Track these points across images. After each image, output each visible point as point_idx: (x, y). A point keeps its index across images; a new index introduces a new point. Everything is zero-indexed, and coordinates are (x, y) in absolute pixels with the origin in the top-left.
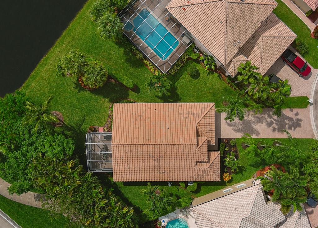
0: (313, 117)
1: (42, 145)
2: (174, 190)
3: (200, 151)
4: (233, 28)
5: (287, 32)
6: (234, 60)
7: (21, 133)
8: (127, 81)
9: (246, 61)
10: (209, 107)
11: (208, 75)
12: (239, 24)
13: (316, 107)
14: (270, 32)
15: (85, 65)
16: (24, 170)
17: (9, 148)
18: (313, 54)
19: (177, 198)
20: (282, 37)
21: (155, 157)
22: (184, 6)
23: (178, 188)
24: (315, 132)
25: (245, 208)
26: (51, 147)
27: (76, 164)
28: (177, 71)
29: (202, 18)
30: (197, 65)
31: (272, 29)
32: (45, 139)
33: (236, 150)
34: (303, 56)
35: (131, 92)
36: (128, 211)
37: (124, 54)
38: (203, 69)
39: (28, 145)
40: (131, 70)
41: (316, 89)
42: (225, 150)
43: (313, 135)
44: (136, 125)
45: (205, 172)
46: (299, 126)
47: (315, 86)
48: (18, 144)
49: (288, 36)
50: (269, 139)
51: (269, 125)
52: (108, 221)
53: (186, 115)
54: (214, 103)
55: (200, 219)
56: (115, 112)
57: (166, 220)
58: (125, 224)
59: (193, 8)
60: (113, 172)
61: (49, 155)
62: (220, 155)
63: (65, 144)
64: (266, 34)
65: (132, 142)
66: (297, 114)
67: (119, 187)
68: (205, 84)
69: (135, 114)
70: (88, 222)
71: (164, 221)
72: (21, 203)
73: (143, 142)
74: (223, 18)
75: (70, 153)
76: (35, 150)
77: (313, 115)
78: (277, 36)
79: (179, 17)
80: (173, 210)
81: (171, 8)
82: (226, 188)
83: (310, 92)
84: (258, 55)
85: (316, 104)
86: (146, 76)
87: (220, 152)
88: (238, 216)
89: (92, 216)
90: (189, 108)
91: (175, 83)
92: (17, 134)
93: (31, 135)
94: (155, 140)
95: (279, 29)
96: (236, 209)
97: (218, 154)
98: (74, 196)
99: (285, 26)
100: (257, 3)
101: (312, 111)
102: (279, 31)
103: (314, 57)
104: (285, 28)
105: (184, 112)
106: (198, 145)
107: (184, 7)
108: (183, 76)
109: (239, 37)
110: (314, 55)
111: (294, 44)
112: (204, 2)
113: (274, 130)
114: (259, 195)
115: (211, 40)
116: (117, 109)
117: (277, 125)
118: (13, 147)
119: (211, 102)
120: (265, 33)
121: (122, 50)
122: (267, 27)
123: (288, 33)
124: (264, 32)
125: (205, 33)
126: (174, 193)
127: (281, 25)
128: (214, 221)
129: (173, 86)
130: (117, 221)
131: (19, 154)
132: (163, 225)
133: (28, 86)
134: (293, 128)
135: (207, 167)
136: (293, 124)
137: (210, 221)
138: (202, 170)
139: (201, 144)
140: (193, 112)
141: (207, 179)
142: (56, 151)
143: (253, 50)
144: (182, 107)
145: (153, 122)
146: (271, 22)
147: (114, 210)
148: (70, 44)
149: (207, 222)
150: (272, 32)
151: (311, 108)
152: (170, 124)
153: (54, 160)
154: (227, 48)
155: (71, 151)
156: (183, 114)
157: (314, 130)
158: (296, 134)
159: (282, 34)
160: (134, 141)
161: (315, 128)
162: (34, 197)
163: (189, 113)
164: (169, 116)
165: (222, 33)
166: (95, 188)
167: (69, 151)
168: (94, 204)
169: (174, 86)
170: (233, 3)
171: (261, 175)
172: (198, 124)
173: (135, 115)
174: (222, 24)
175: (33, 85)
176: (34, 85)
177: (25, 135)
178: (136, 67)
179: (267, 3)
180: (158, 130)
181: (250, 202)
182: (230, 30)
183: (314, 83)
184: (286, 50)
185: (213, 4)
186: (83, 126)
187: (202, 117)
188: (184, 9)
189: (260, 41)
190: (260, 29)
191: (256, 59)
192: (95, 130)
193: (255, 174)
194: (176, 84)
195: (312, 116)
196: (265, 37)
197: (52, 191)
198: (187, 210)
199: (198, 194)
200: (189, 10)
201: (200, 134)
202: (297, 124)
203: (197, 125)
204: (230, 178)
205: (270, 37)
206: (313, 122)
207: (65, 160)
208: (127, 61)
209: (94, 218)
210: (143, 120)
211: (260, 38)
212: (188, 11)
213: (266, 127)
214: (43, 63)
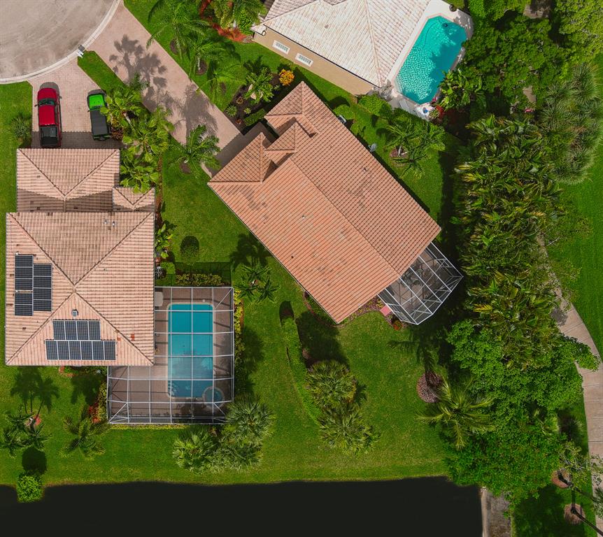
0: (96, 31)
1: (493, 374)
2: (370, 134)
3: (293, 145)
4: (97, 247)
5: (25, 168)
6: (133, 208)
7: (508, 419)
8: (290, 333)
9: (118, 190)
10: (220, 187)
11: (175, 226)
12: (84, 244)
13: (80, 39)
14: (48, 192)
15: (333, 410)
16: (551, 370)
17: (543, 415)
18: (15, 106)
19: (376, 121)
20: (38, 168)
21: (358, 200)
22: (129, 341)
23: (363, 131)
24: (112, 11)
25: (313, 15)
26: (487, 358)
27: (475, 302)
28: (211, 275)
29: (122, 303)
30: (176, 254)
31: (42, 192)
32: (483, 375)
33: (238, 97)
34: (30, 117)
35: (297, 314)
36: (467, 171)
37: (255, 370)
38: (174, 241)
39: (512, 394)
40: (266, 340)
41: (57, 60)
42: (253, 112)
43: (120, 9)
44: (340, 265)
45: (311, 112)
46: (125, 39)
47: (54, 65)
48: (525, 410)
49: (30, 162)
50: (180, 66)
51: (161, 82)
52: (510, 189)
53: (261, 208)
54: (208, 184)
55: (384, 62)
56: (349, 312)
57: (420, 110)
58: (492, 162)
59: (120, 326)
60: (431, 241)
61: (499, 351)
62: (270, 113)
63: (464, 341)
64: (55, 194)
65: (370, 250)
66: (113, 58)
67: (438, 214)
68: (190, 219)
69: (326, 281)
70: (539, 214)
71: (425, 111)
72: (589, 334)
73: (356, 235)
74: (98, 272)
75: (468, 324)
76: (510, 378)
77: (94, 34)
78: (43, 177)
79: (148, 335)
80: (399, 111)
81: (146, 357)
82: (300, 65)
83: (67, 65)
84: (92, 180)
85: (76, 43)
86: (255, 312)
87: (265, 117)
88: (335, 14)
89: (524, 216)
90: (247, 213)
91: (228, 263)
92: (514, 423)
93: (497, 401)
94: (338, 221)
95: (31, 183)
96: (326, 27)
97: (270, 117)
98: (522, 265)
99: (19, 177)
100: (33, 243)
101: (89, 40)
102: (35, 180)
103: (17, 101)
104: (23, 176)
105: (259, 214)
106: (288, 156)
107: (131, 339)
108: (207, 260)
109: (99, 228)
110: (15, 103)
111: (27, 144)
112: (101, 317)
113: (162, 70)
114: (279, 12)
115: (137, 263)
116: (342, 313)
117: (152, 71)
118: (537, 413)
119: (210, 189)
120: (56, 197)
121: (253, 377)
122: (45, 202)
123: (25, 164)
124: (57, 200)
125: (136, 279)
126: (374, 131)
127: (23, 185)
128: (371, 42)
129: (234, 262)
130: (498, 175)
131: (538, 396)
132: (431, 108)
133: (422, 468)
134: (137, 45)
135: (303, 115)
136: (131, 51)
137: (377, 48)
138: (313, 120)
139: (282, 152)
140: (248, 203)
141: (317, 102)
142: (487, 346)
143: (92, 193)
144: (255, 222)
145: (313, 246)
146: (32, 202)
147: (486, 193)
148: (312, 458)
149: (380, 50)
150: (43, 188)
151: (87, 45)
152: (295, 220)
153: (500, 337)
154: (129, 231)
155: (463, 325)
156: (264, 214)
157: (113, 14)
158: (140, 34)
159: (35, 173)
160: (366, 249)
161: (108, 14)
162: (563, 324)
163: (254, 206)
164: (283, 230)
165: (116, 256)
166: (480, 247)
167: (466, 328)
168: (505, 228)
169: (232, 260)
170: (66, 276)
171: (238, 33)
172: (259, 181)
173: (328, 280)
174: (107, 266)
175: (415, 463)
176: (414, 460)
177: (504, 409)
178: (256, 337)
179: (22, 230)
180: (319, 229)
181: (300, 16)
182: (104, 249)
183: (51, 71)
184: (46, 148)
185: (93, 303)
186: (406, 340)
187: (244, 184)
188: (133, 337)
189: (74, 195)
190: (58, 208)
191: (99, 177)
192: (395, 319)
193: (244, 41)
194: (227, 260)
195: (96, 34)
196: (61, 192)
197: (544, 303)
198: (381, 92)
199: (344, 96)
200: (128, 329)
201: (268, 164)
202: (127, 45)
203: (261, 180)
204: (283, 70)
205: (55, 186)
206: (103, 26)
207: (486, 323)
208: (260, 357)
209: (525, 212)
210: (324, 263)
211: (68, 198)
212: (131, 329)
213: (168, 84)
214: (373, 475)
